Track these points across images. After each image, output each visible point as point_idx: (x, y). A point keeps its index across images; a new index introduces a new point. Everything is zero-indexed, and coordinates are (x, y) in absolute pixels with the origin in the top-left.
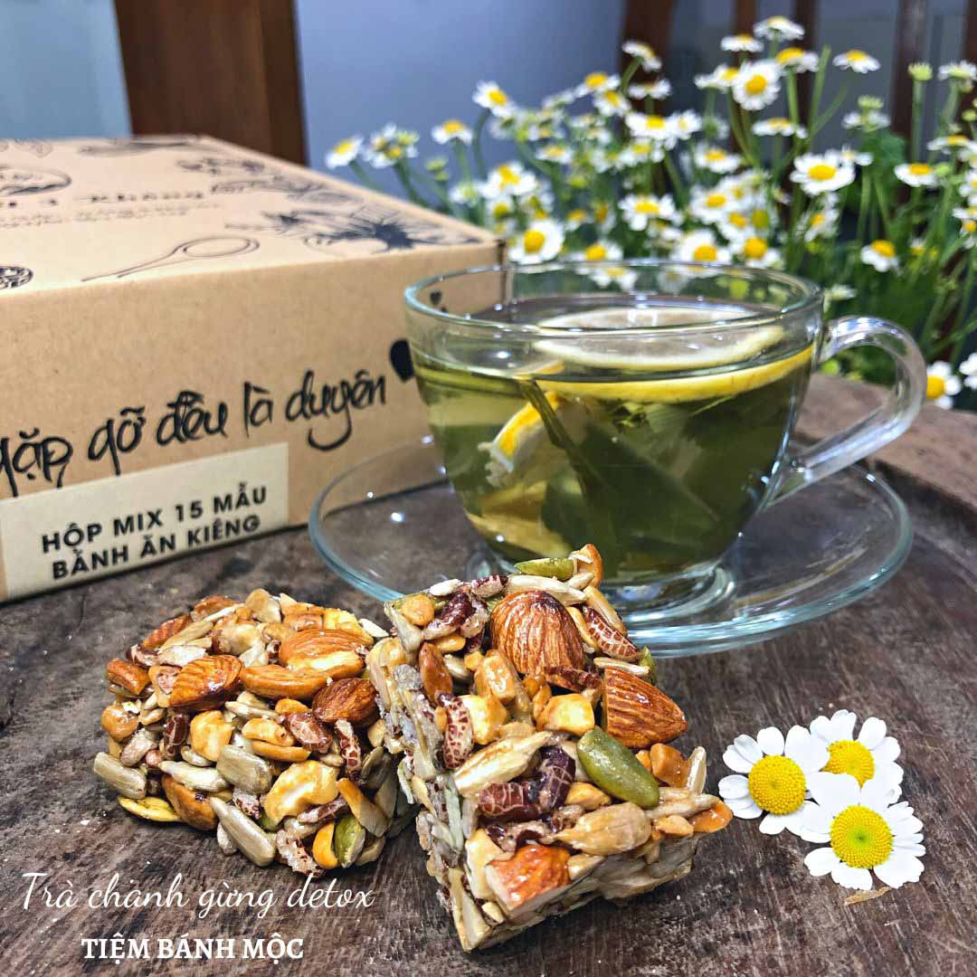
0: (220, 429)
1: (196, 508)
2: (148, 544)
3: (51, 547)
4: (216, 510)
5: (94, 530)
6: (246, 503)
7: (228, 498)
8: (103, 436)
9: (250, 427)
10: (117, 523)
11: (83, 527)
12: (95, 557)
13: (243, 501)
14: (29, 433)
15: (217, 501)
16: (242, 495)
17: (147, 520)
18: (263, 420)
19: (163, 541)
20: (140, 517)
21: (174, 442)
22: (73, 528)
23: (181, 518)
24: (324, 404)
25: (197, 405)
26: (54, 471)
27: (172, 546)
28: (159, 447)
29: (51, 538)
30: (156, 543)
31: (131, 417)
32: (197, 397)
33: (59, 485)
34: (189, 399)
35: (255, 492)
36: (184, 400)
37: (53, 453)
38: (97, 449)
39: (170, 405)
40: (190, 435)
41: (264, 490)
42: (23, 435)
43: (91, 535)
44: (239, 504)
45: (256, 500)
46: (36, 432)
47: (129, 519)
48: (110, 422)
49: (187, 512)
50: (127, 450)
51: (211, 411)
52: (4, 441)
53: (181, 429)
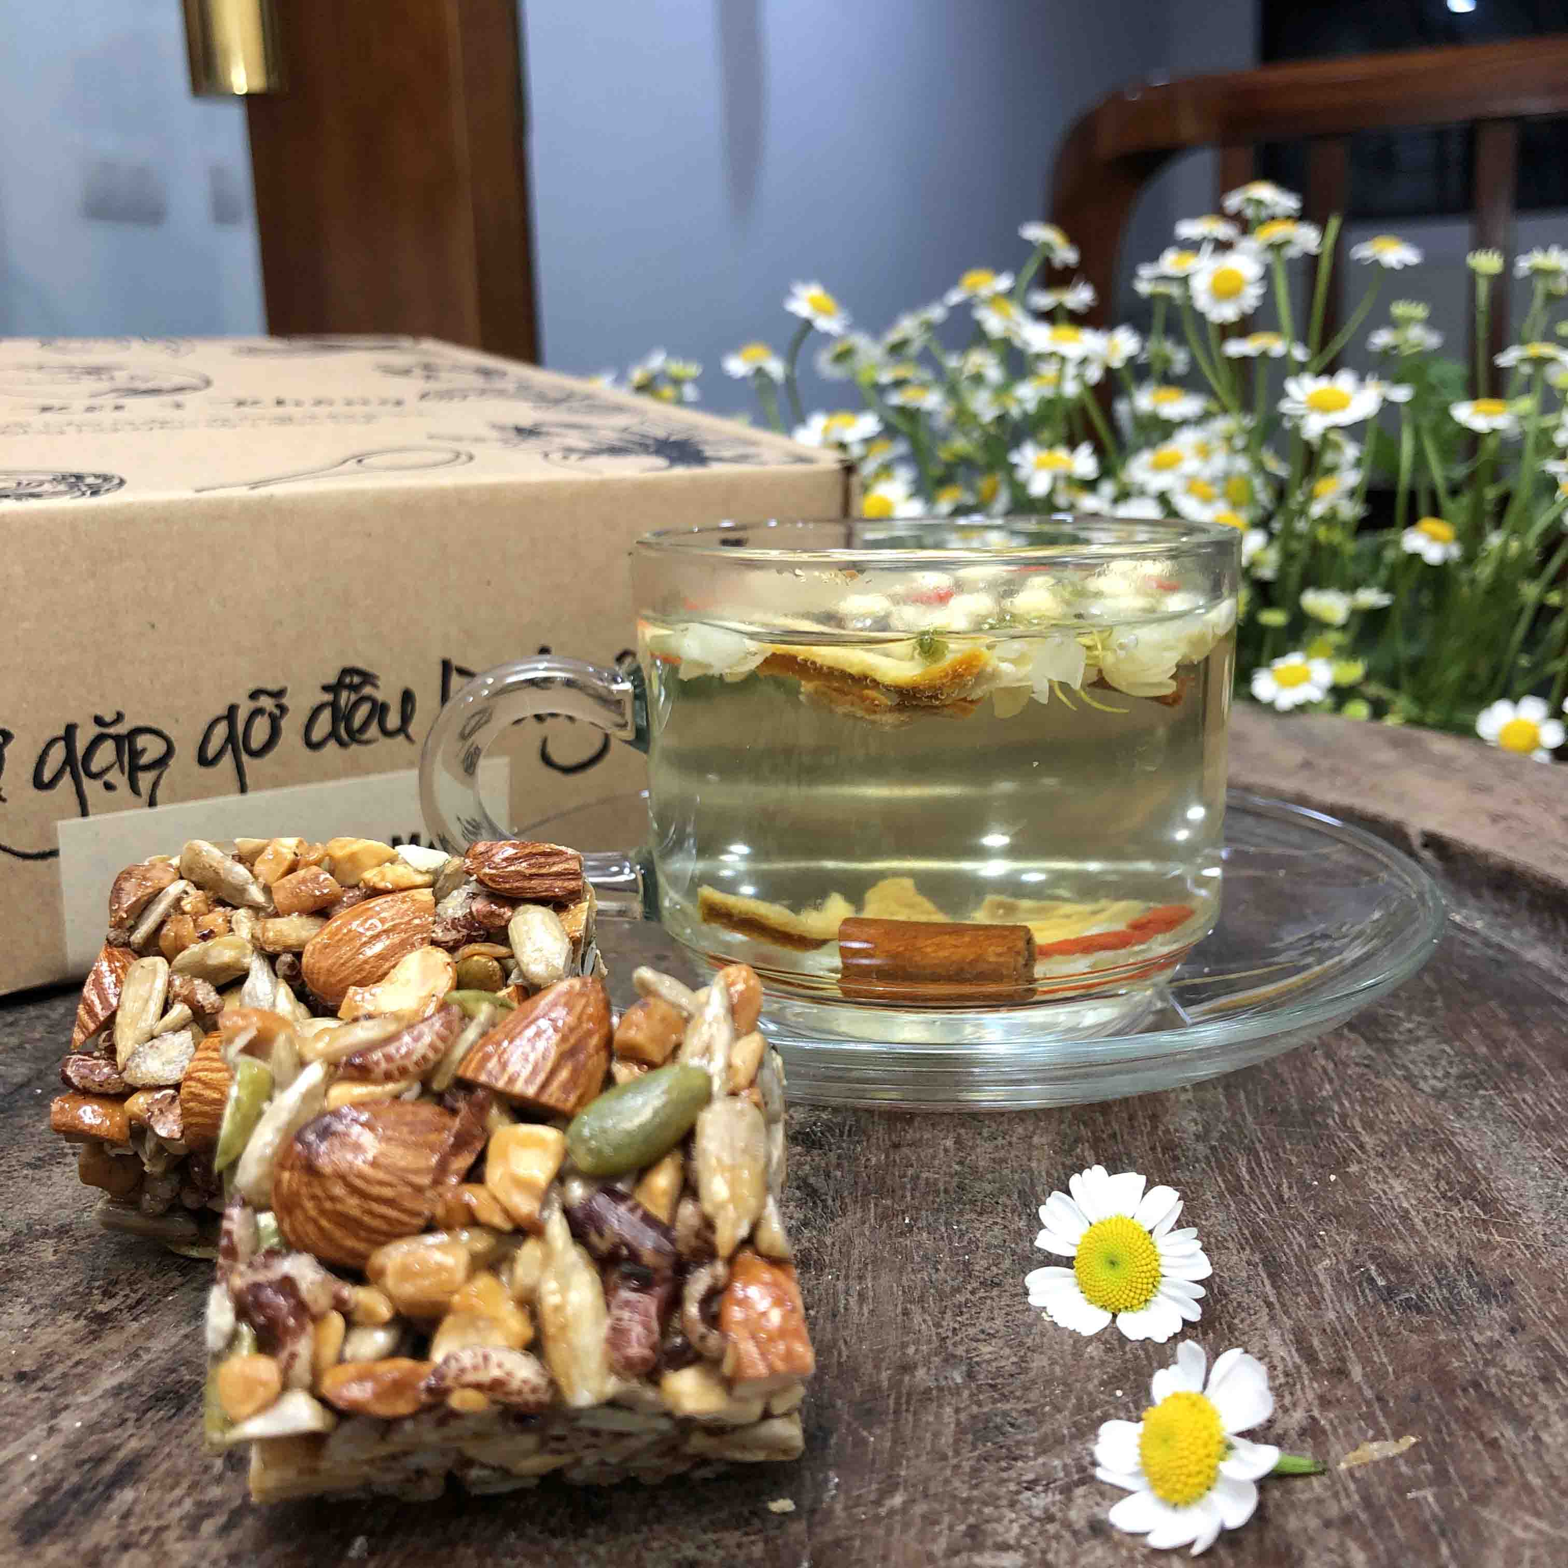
0: (402, 729)
7: (414, 839)
8: (221, 730)
14: (108, 718)
16: (437, 836)
21: (332, 745)
25: (367, 690)
26: (145, 780)
28: (307, 752)
31: (266, 702)
32: (368, 678)
33: (152, 803)
34: (356, 680)
36: (348, 680)
37: (144, 750)
38: (211, 752)
39: (326, 688)
40: (355, 736)
42: (98, 721)
46: (119, 717)
48: (232, 710)
50: (257, 754)
51: (389, 701)
52: (71, 729)
53: (342, 726)
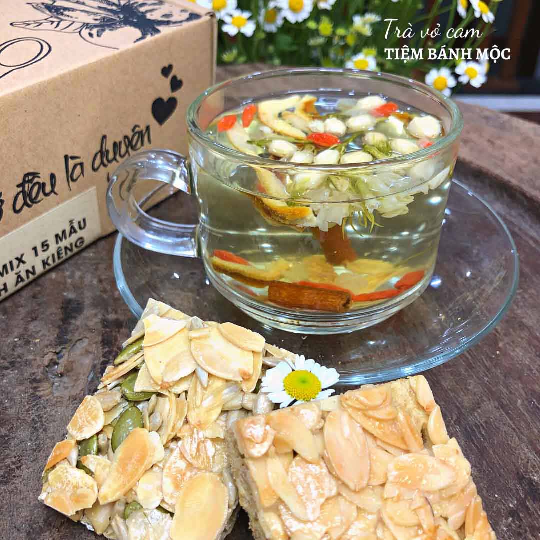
0: (53, 191)
1: (45, 245)
2: (19, 277)
4: (57, 243)
6: (76, 232)
7: (64, 232)
9: (71, 183)
13: (73, 231)
15: (57, 236)
16: (72, 228)
17: (15, 263)
18: (79, 176)
19: (28, 272)
20: (11, 263)
21: (26, 208)
23: (37, 255)
24: (115, 154)
25: (36, 180)
27: (34, 273)
28: (16, 215)
30: (23, 275)
32: (35, 175)
34: (31, 178)
35: (80, 223)
36: (27, 179)
39: (18, 186)
40: (34, 201)
41: (84, 220)
44: (71, 234)
45: (81, 228)
47: (5, 267)
49: (40, 249)
51: (46, 182)
53: (28, 199)
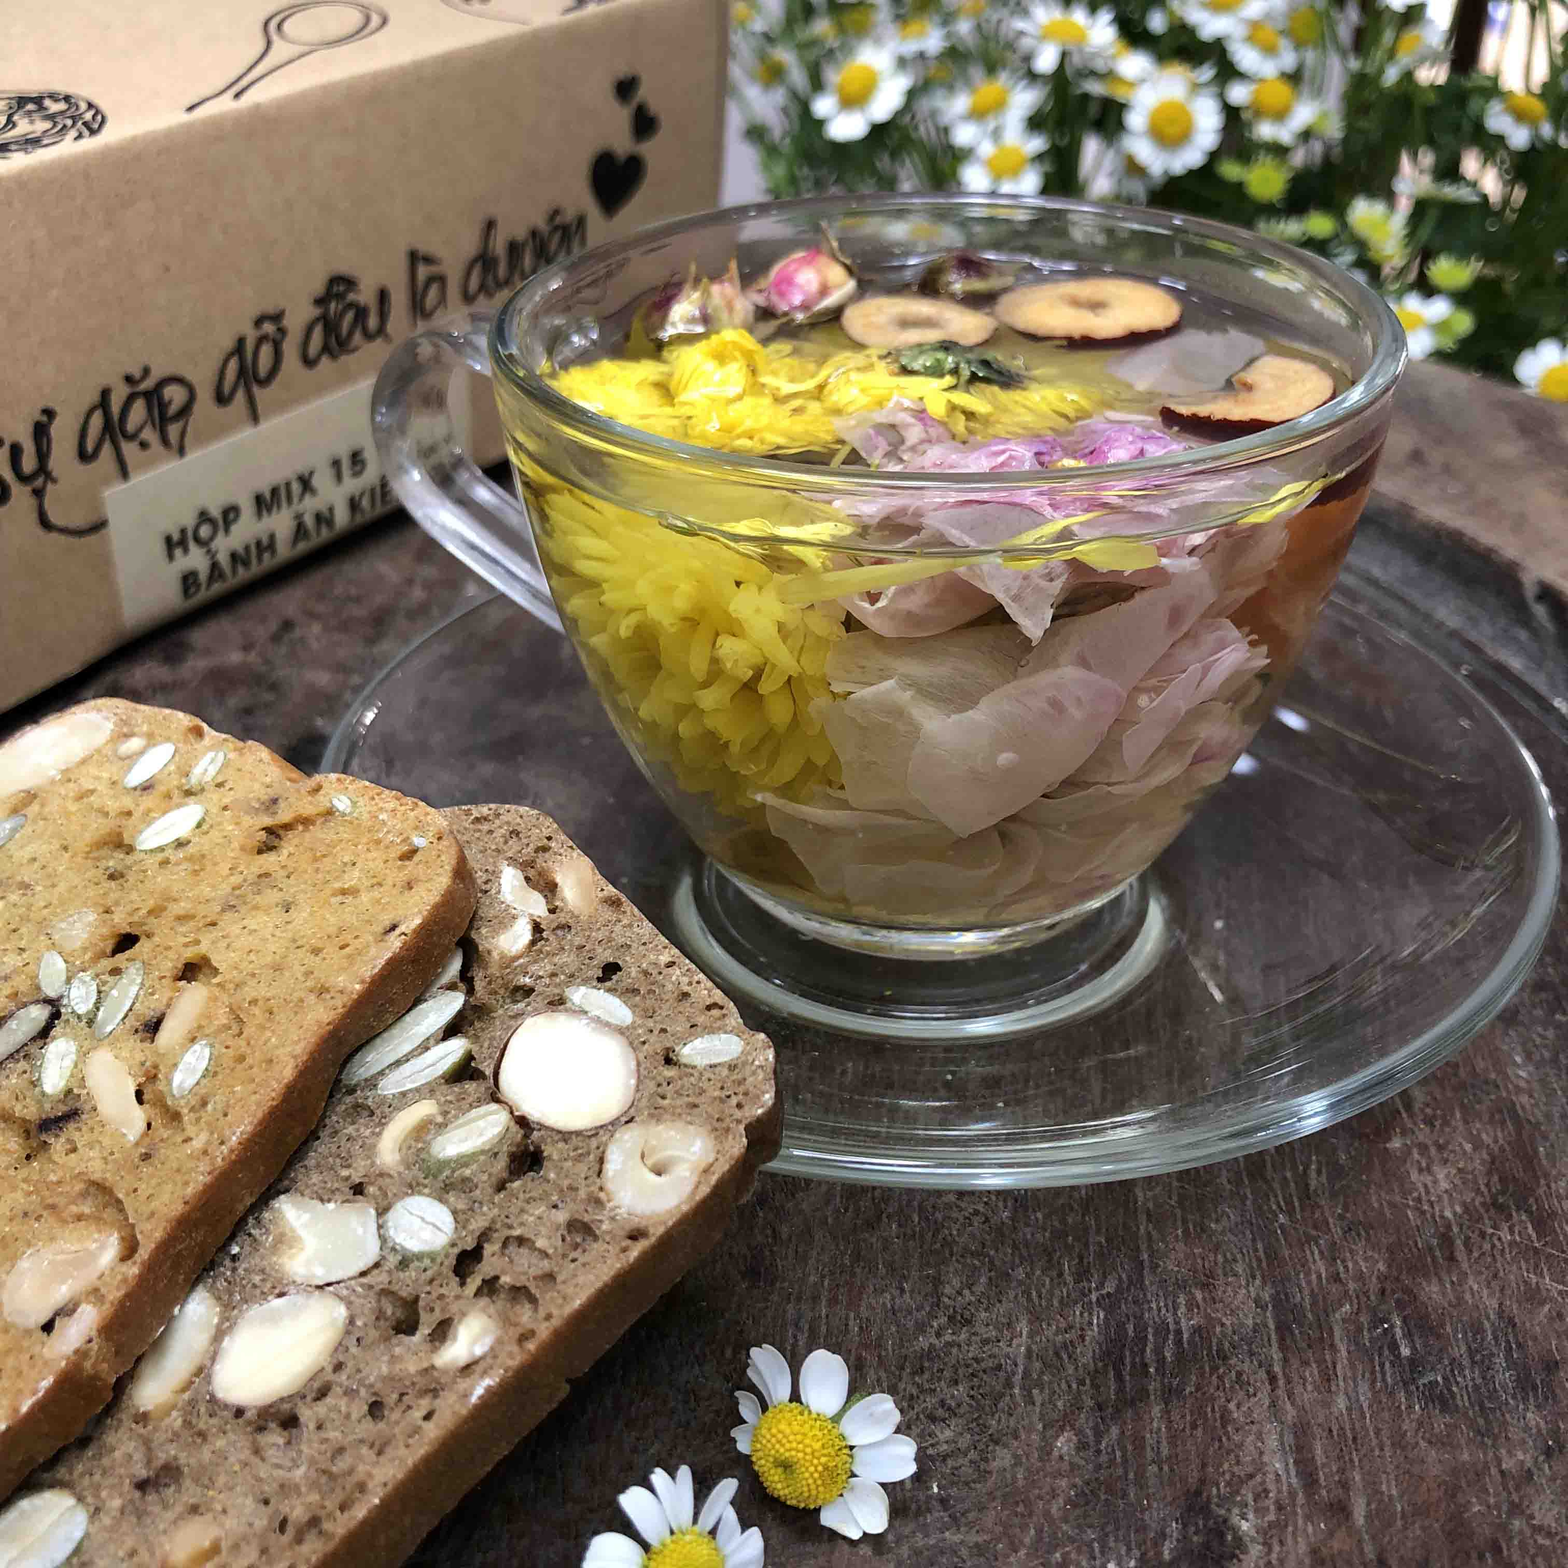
0: (381, 330)
1: (357, 461)
2: (300, 525)
3: (178, 552)
5: (232, 516)
8: (233, 365)
9: (419, 320)
10: (259, 500)
11: (215, 512)
12: (234, 556)
14: (137, 374)
17: (296, 487)
18: (436, 308)
19: (318, 517)
20: (288, 485)
21: (325, 360)
22: (204, 517)
23: (339, 477)
24: (511, 268)
25: (351, 297)
26: (173, 430)
27: (330, 523)
28: (305, 370)
29: (176, 537)
30: (309, 521)
31: (268, 328)
32: (351, 284)
33: (182, 451)
34: (342, 288)
36: (335, 289)
37: (170, 402)
38: (227, 388)
39: (317, 302)
40: (343, 346)
42: (129, 379)
43: (227, 524)
46: (146, 371)
47: (275, 491)
48: (241, 341)
49: (346, 468)
50: (265, 382)
51: (369, 304)
52: (105, 394)
53: (333, 339)
